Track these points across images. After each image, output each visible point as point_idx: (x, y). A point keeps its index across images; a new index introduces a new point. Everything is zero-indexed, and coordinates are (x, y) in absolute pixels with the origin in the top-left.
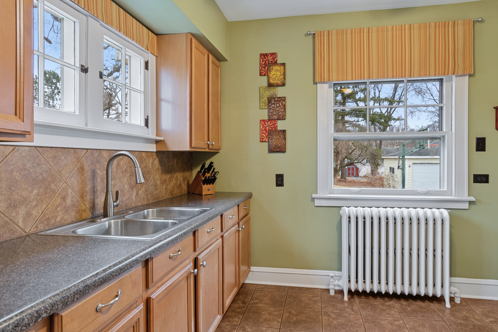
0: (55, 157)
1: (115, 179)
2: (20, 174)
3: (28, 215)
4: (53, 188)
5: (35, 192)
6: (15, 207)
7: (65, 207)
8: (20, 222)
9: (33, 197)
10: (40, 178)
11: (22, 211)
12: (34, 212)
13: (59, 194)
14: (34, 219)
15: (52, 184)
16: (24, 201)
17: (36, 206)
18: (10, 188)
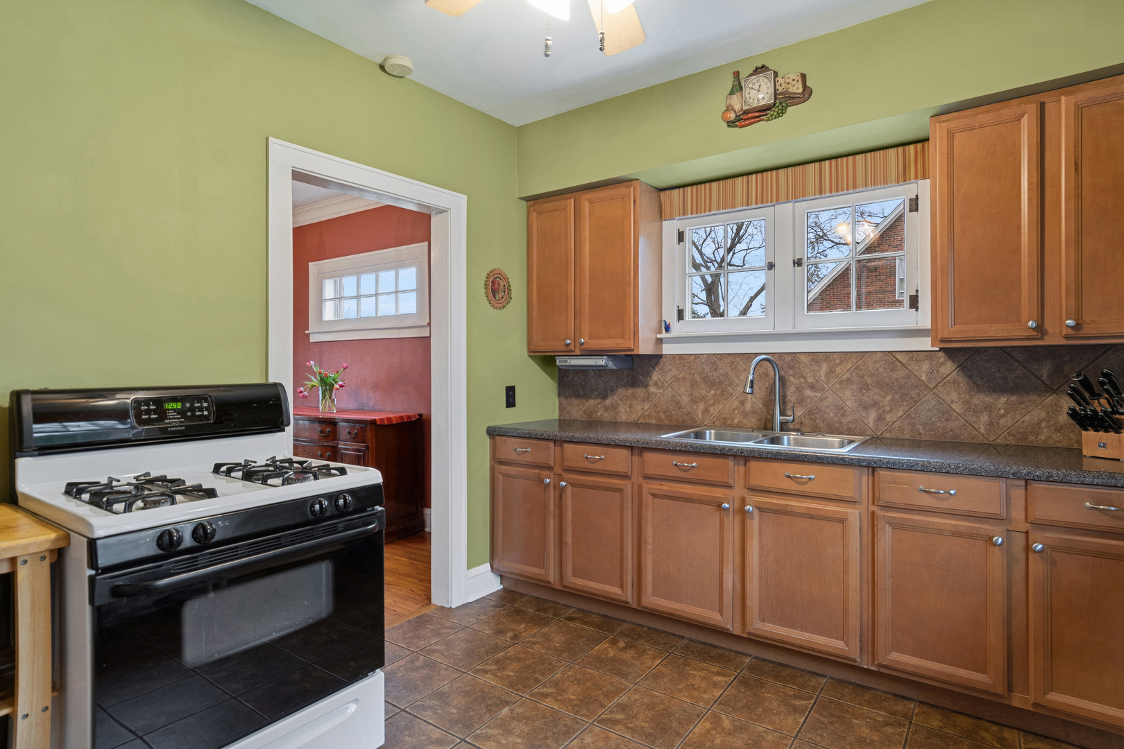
0: (733, 363)
1: (824, 390)
2: (700, 376)
3: (706, 411)
4: (730, 391)
5: (712, 392)
6: (696, 402)
7: (743, 412)
8: (700, 414)
9: (711, 397)
10: (717, 381)
11: (701, 406)
12: (712, 409)
13: (737, 397)
14: (711, 416)
15: (729, 388)
16: (703, 399)
17: (713, 404)
18: (692, 387)
